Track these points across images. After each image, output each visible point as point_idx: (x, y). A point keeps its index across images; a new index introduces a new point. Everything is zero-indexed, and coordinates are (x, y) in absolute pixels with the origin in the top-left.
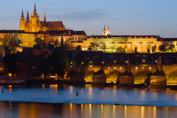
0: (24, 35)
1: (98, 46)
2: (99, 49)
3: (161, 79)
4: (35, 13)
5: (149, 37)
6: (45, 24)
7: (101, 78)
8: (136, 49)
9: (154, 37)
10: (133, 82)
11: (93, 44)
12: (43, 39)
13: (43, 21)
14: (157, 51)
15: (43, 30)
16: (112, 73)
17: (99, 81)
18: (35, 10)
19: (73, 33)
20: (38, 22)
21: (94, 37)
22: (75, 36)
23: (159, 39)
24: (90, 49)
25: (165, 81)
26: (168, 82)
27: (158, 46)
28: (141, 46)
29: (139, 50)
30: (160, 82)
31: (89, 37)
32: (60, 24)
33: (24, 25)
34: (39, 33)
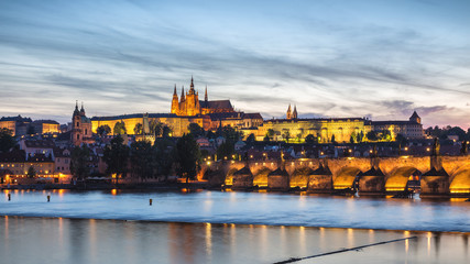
0: (175, 120)
1: (279, 133)
2: (280, 138)
3: (326, 180)
4: (192, 90)
5: (352, 120)
6: (205, 104)
7: (246, 179)
8: (333, 137)
9: (360, 119)
10: (289, 185)
11: (271, 132)
12: (201, 125)
13: (203, 100)
14: (365, 139)
15: (204, 113)
16: (261, 172)
17: (242, 184)
18: (192, 86)
19: (244, 116)
20: (196, 100)
21: (273, 121)
22: (246, 121)
23: (367, 122)
24: (267, 138)
25: (332, 182)
26: (336, 184)
27: (365, 133)
28: (341, 134)
29: (339, 139)
30: (323, 184)
31: (266, 122)
32: (227, 103)
33: (177, 107)
34: (197, 116)
